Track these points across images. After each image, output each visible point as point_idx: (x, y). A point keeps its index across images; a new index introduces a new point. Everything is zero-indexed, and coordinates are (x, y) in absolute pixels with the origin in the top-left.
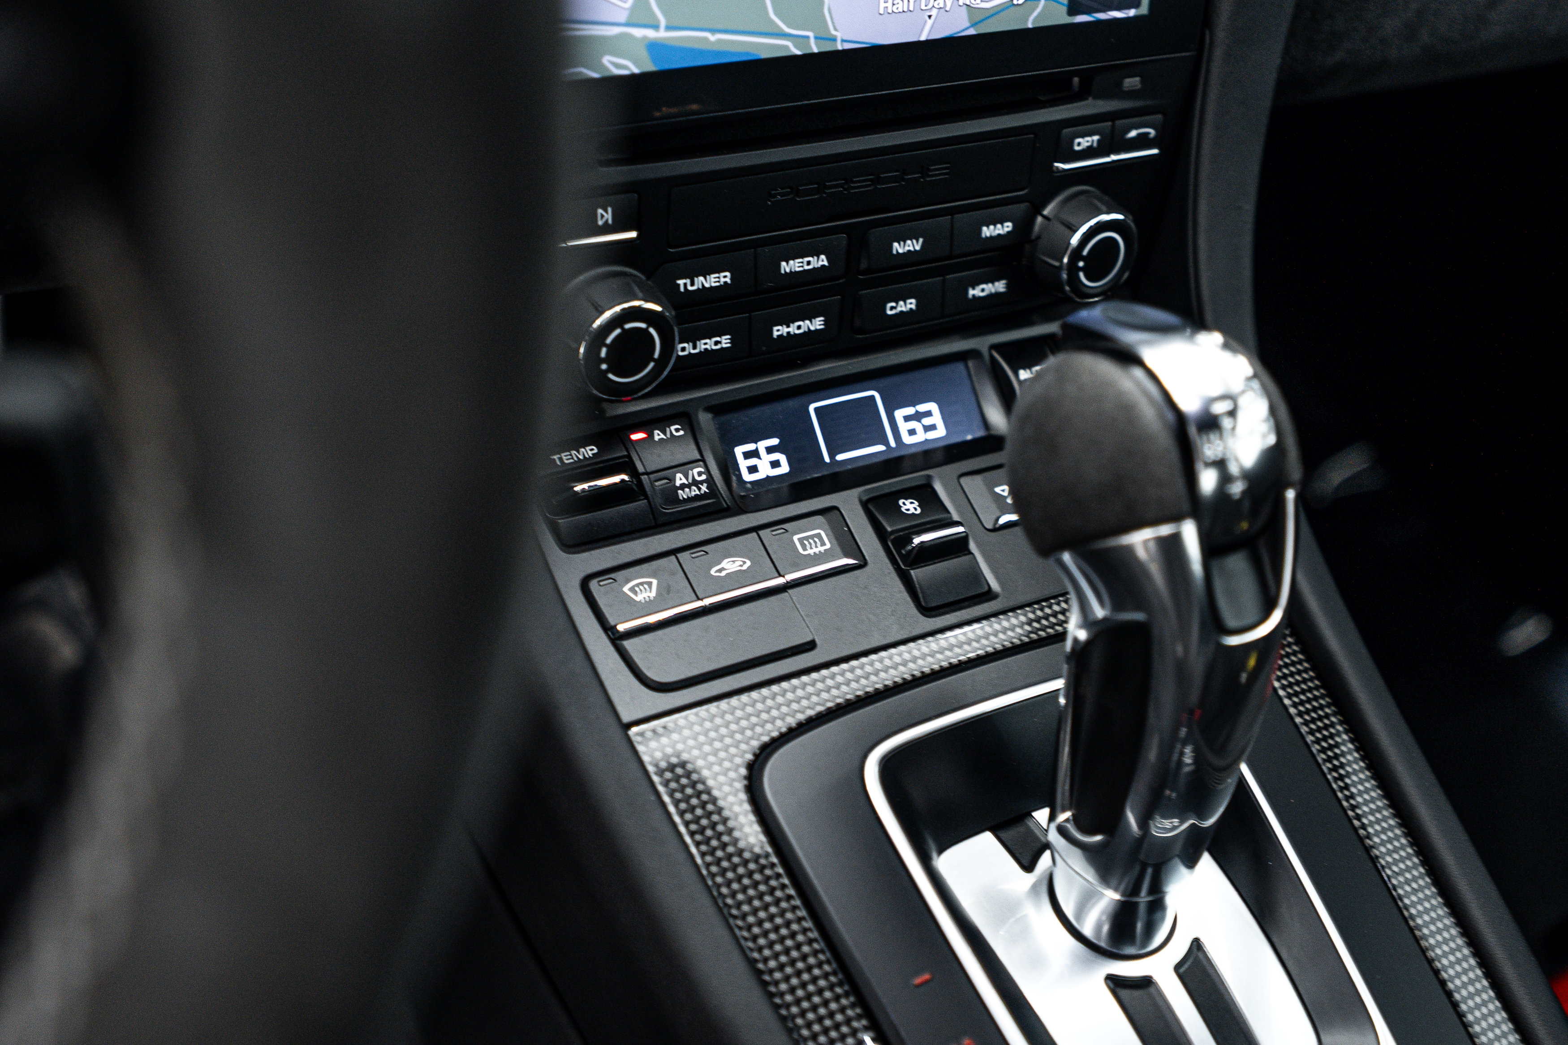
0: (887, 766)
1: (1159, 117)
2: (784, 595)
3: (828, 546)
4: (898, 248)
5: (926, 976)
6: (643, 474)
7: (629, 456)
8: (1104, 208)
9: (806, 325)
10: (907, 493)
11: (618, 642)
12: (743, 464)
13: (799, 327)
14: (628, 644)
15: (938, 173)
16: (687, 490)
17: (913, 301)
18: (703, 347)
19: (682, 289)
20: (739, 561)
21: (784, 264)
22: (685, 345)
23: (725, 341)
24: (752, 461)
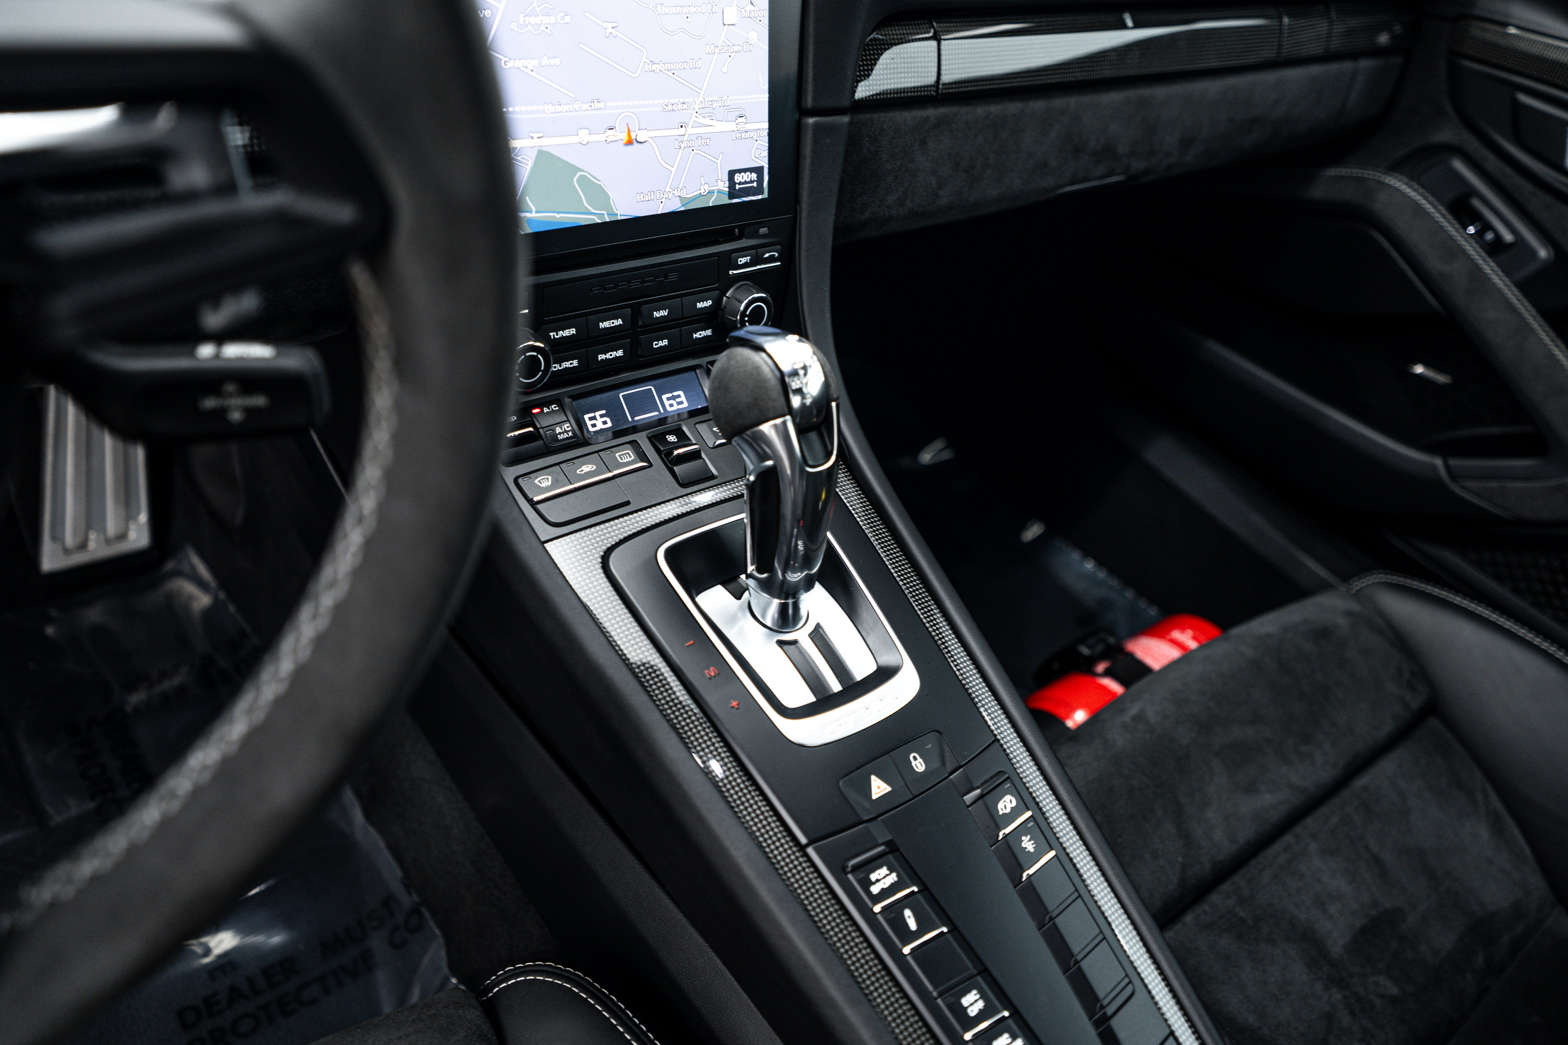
0: (669, 553)
1: (779, 247)
2: (613, 481)
3: (633, 458)
4: (656, 314)
5: (692, 642)
6: (540, 428)
7: (532, 420)
8: (755, 291)
9: (614, 354)
10: (671, 433)
11: (535, 506)
12: (589, 423)
13: (611, 355)
14: (539, 506)
15: (673, 277)
16: (562, 435)
17: (666, 341)
18: (565, 366)
19: (552, 338)
20: (590, 466)
21: (601, 324)
22: (556, 365)
23: (575, 363)
24: (593, 422)
